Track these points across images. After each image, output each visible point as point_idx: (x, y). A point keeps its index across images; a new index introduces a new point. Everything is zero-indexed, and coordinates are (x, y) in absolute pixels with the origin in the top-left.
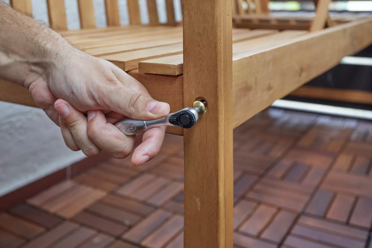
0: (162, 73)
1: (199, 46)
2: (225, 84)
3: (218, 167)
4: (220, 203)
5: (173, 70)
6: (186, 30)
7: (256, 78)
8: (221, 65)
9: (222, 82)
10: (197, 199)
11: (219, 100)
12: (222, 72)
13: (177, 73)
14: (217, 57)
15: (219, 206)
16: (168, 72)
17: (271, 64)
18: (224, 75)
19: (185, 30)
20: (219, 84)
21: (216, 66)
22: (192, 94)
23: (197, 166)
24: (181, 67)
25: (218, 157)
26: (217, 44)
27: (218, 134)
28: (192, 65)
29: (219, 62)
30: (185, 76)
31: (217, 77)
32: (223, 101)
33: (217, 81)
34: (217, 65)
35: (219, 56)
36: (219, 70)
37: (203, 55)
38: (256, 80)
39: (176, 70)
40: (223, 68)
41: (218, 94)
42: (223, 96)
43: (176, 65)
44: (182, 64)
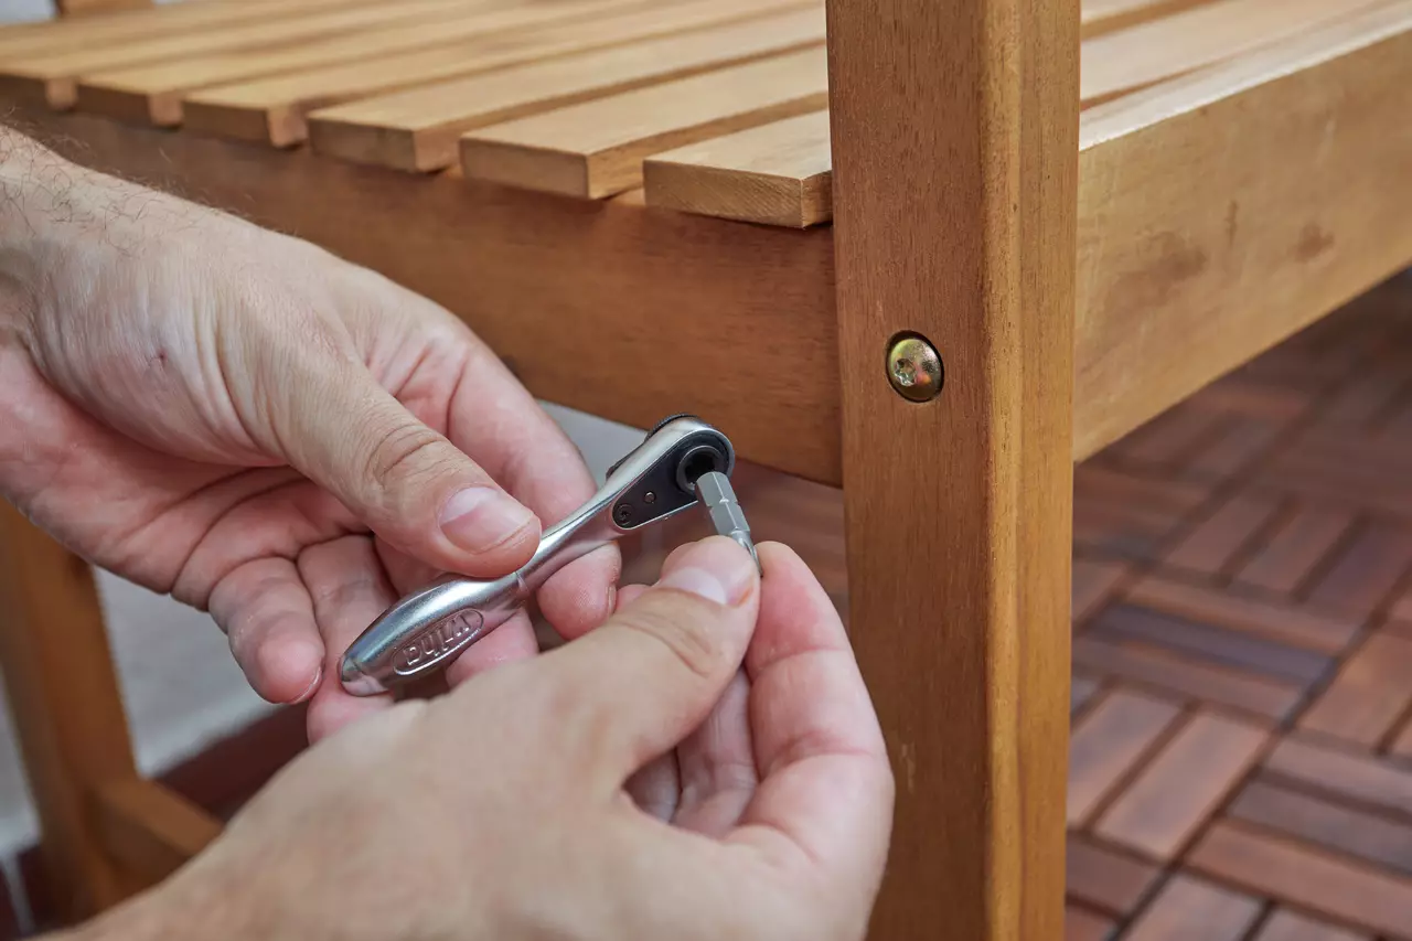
0: (742, 214)
1: (903, 91)
2: (1029, 274)
3: (988, 636)
4: (994, 776)
5: (788, 201)
6: (839, 8)
7: (1234, 207)
8: (1003, 187)
9: (1013, 265)
10: (904, 748)
11: (994, 349)
12: (1013, 220)
13: (808, 217)
14: (985, 146)
15: (990, 786)
16: (765, 211)
17: (1330, 127)
18: (1022, 231)
19: (835, 8)
20: (994, 277)
21: (982, 192)
22: (874, 316)
23: (901, 621)
24: (824, 186)
25: (987, 594)
26: (984, 84)
27: (986, 499)
28: (868, 182)
29: (994, 173)
30: (841, 230)
31: (984, 244)
32: (1017, 351)
33: (983, 262)
34: (983, 187)
35: (993, 141)
36: (994, 209)
37: (917, 134)
38: (1232, 219)
39: (802, 206)
40: (1015, 198)
41: (986, 320)
42: (1015, 334)
43: (802, 177)
44: (827, 174)
